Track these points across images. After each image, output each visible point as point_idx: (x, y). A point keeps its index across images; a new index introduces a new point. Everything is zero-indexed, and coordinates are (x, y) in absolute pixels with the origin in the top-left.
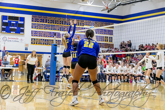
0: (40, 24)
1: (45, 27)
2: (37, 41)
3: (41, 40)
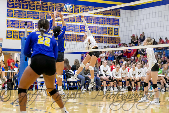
0: (18, 11)
2: (14, 35)
3: (20, 33)
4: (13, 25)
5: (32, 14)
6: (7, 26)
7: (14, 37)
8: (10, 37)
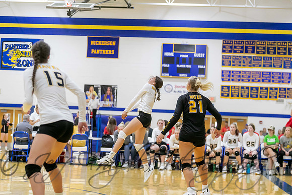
1: (250, 63)
2: (233, 92)
4: (231, 78)
5: (261, 60)
6: (223, 79)
8: (226, 95)
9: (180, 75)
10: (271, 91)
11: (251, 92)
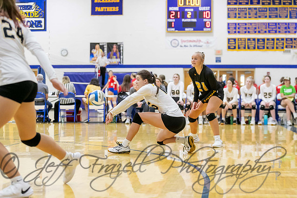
0: (245, 8)
1: (256, 14)
2: (240, 44)
3: (249, 41)
4: (237, 30)
5: (267, 11)
6: (229, 32)
7: (239, 48)
8: (233, 47)
9: (186, 29)
10: (278, 41)
11: (258, 43)
